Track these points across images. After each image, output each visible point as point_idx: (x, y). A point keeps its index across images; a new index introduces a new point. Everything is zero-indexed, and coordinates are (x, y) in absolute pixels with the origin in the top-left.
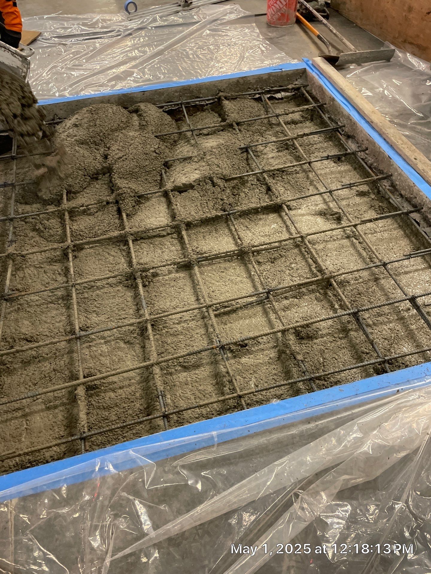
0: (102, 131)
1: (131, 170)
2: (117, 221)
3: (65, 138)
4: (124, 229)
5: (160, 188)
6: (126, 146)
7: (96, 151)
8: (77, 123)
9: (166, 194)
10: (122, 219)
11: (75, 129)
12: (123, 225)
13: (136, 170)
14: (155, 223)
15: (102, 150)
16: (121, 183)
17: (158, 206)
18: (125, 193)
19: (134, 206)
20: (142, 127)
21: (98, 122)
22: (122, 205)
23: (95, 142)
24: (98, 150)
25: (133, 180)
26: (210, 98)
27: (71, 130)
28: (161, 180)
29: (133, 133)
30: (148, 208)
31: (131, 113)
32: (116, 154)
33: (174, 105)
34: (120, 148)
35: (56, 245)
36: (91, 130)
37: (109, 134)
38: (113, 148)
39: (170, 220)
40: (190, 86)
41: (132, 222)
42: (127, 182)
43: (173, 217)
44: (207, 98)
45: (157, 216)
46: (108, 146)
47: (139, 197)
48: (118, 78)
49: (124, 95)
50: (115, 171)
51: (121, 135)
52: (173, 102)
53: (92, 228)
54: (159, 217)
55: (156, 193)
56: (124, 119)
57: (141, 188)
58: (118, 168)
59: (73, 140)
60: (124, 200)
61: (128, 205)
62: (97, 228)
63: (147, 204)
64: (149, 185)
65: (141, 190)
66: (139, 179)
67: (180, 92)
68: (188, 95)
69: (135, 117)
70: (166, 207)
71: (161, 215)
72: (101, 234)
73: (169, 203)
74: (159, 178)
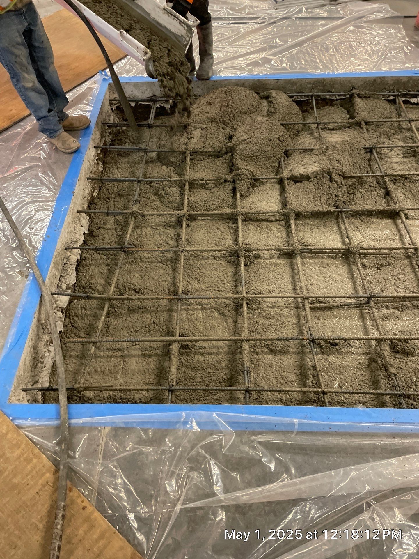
0: (232, 112)
1: (253, 153)
2: (230, 199)
3: (197, 113)
4: (235, 208)
5: (276, 175)
6: (252, 130)
7: (222, 130)
8: (211, 102)
9: (281, 182)
10: (236, 199)
11: (209, 106)
12: (235, 204)
13: (258, 154)
14: (266, 208)
15: (228, 130)
16: (241, 164)
17: (271, 191)
18: (243, 174)
19: (249, 188)
20: (270, 114)
21: (230, 103)
22: (239, 185)
23: (224, 121)
24: (224, 129)
25: (253, 163)
26: (342, 93)
27: (205, 107)
28: (278, 167)
29: (261, 118)
30: (261, 192)
31: (261, 98)
32: (241, 136)
33: (304, 96)
34: (246, 131)
35: (172, 212)
36: (223, 110)
37: (238, 116)
38: (239, 130)
39: (280, 207)
40: (324, 79)
41: (244, 203)
42: (247, 164)
43: (284, 204)
44: (339, 93)
45: (269, 201)
46: (235, 127)
47: (255, 180)
48: (255, 64)
49: (259, 81)
50: (237, 152)
51: (249, 118)
52: (303, 93)
53: (206, 202)
54: (271, 203)
55: (271, 179)
56: (255, 104)
57: (259, 172)
58: (241, 150)
59: (205, 116)
60: (241, 181)
61: (243, 185)
62: (211, 202)
63: (261, 188)
64: (266, 170)
65: (258, 174)
66: (259, 163)
67: (314, 84)
68: (321, 88)
69: (265, 103)
70: (278, 193)
71: (273, 200)
72: (214, 209)
73: (283, 191)
74: (277, 165)
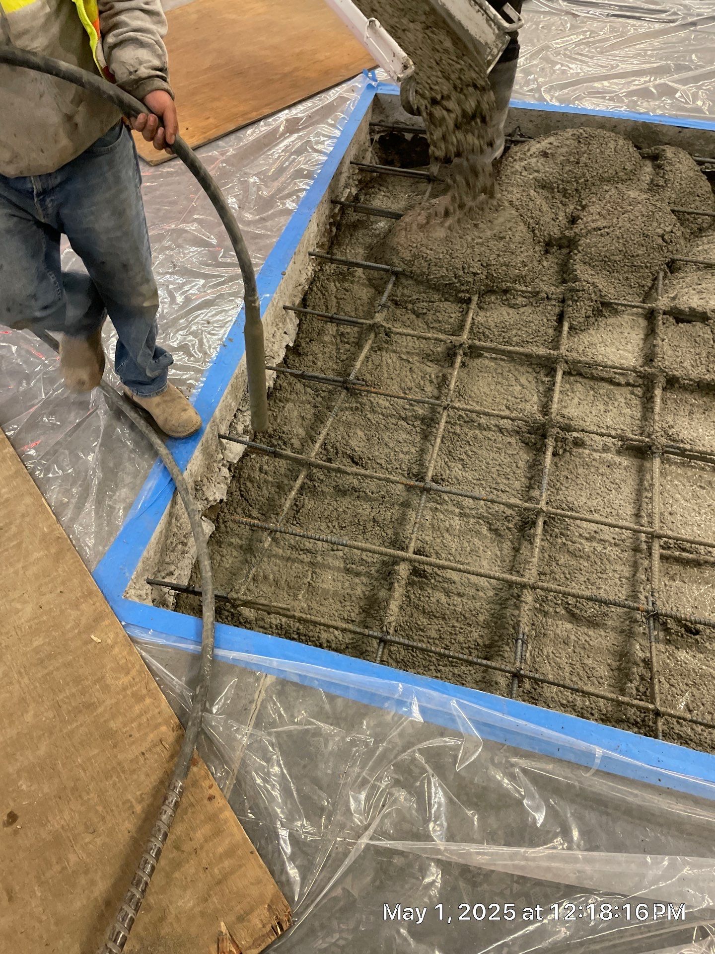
0: (584, 175)
1: (608, 255)
2: (551, 332)
3: (520, 170)
4: (556, 347)
5: (644, 302)
6: (616, 212)
7: (560, 205)
8: (549, 151)
9: (650, 316)
10: (561, 332)
11: (542, 160)
12: (558, 341)
13: (617, 258)
14: (612, 357)
15: (572, 207)
16: (582, 271)
17: (629, 329)
18: (583, 290)
19: (589, 317)
20: (654, 188)
21: (583, 159)
22: (570, 309)
23: (565, 190)
24: (564, 205)
25: (604, 272)
27: (535, 160)
28: (651, 288)
29: (637, 193)
30: (610, 328)
31: (643, 157)
32: (593, 221)
34: (604, 212)
35: (442, 336)
36: (567, 168)
37: (593, 184)
38: (592, 209)
39: (641, 361)
41: (574, 342)
42: (593, 272)
43: (649, 358)
45: (622, 347)
46: (584, 203)
47: (603, 304)
48: (645, 93)
49: (645, 125)
50: (580, 248)
51: (613, 191)
53: (505, 329)
54: (624, 350)
55: (634, 307)
56: (629, 167)
57: (612, 291)
58: (588, 246)
59: (531, 177)
60: (577, 301)
61: (579, 311)
62: (514, 332)
63: (612, 320)
64: (628, 290)
66: (616, 274)
69: (648, 168)
70: (642, 336)
71: (629, 347)
72: (517, 344)
73: (651, 332)
74: (649, 284)
